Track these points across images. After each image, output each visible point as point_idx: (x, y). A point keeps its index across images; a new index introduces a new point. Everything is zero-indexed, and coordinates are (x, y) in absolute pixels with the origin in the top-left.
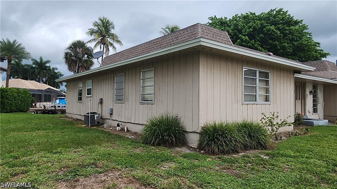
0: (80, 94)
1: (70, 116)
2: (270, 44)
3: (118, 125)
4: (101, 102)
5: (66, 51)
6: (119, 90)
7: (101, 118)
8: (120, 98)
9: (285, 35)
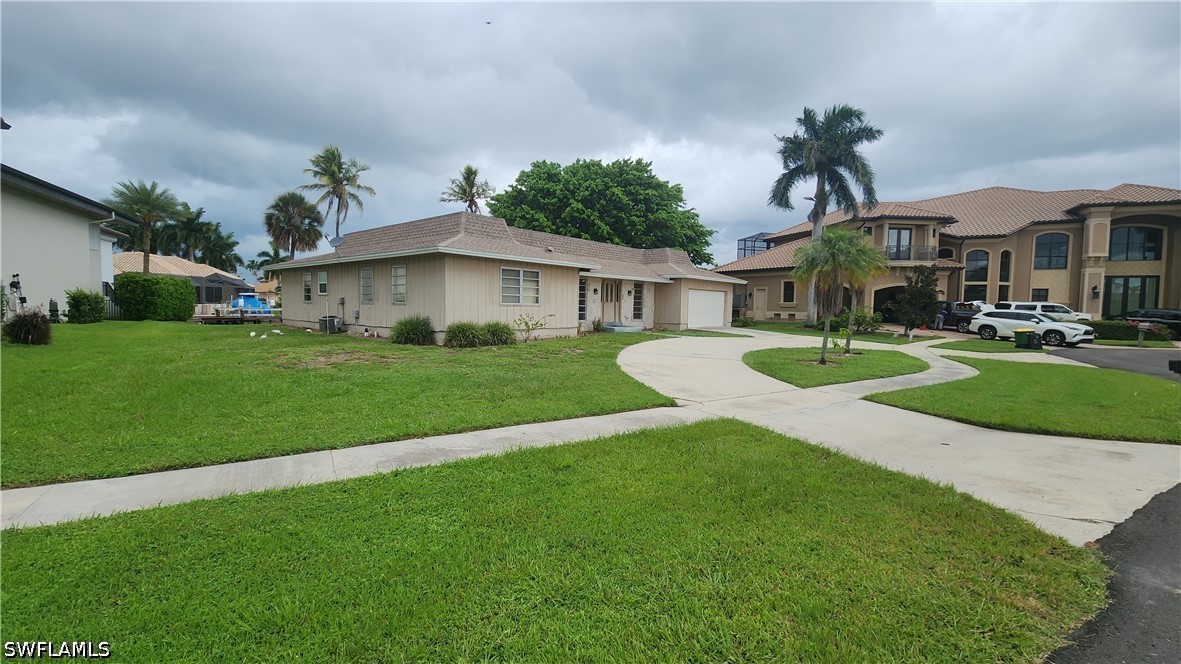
0: (308, 290)
1: (289, 323)
2: (615, 217)
3: (366, 331)
4: (342, 302)
5: (268, 211)
6: (367, 287)
7: (344, 324)
8: (368, 298)
9: (637, 202)
